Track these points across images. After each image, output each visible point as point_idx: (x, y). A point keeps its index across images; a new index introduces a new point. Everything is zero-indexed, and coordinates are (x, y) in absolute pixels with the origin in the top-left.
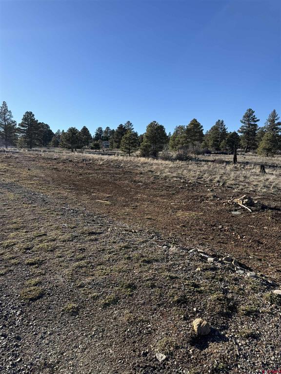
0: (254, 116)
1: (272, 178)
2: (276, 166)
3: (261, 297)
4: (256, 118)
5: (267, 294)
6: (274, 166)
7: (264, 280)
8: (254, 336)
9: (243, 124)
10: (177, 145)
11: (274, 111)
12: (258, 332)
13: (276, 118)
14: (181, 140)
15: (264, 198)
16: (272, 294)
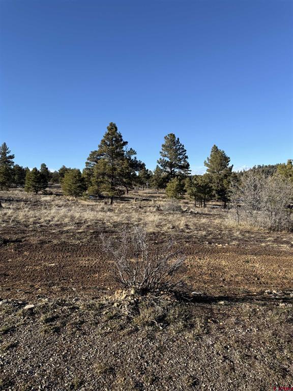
1: (10, 212)
2: (13, 200)
3: (15, 316)
5: (20, 311)
6: (10, 200)
7: (15, 303)
8: (13, 346)
12: (16, 341)
15: (5, 233)
16: (24, 310)
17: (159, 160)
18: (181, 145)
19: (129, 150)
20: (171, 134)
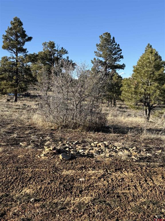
17: (93, 60)
18: (116, 44)
19: (60, 49)
20: (106, 34)
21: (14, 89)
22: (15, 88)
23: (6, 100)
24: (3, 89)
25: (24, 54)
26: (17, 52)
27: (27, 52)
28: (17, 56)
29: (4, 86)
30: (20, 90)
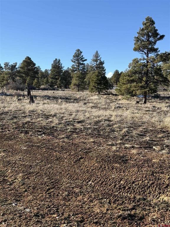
0: (82, 56)
4: (83, 58)
9: (73, 63)
10: (3, 82)
11: (97, 52)
13: (99, 58)
14: (6, 76)
21: (143, 90)
22: (145, 90)
23: (136, 102)
24: (133, 91)
25: (156, 54)
26: (148, 52)
27: (158, 52)
28: (148, 56)
29: (134, 88)
30: (150, 91)
